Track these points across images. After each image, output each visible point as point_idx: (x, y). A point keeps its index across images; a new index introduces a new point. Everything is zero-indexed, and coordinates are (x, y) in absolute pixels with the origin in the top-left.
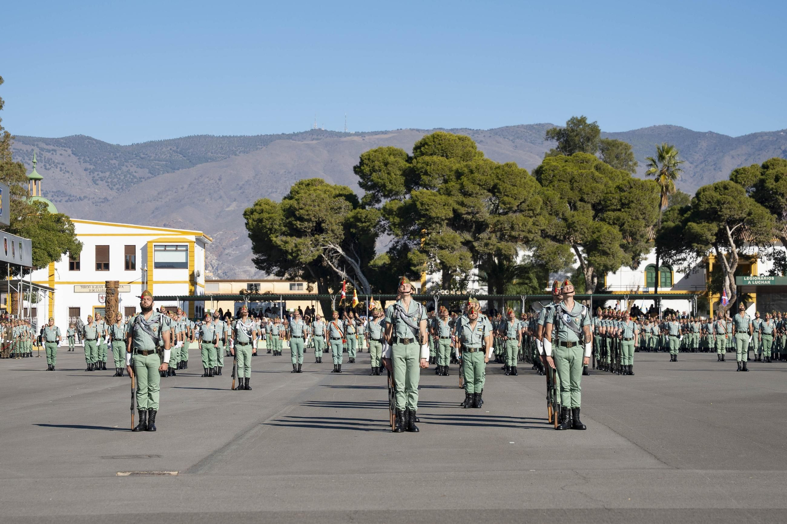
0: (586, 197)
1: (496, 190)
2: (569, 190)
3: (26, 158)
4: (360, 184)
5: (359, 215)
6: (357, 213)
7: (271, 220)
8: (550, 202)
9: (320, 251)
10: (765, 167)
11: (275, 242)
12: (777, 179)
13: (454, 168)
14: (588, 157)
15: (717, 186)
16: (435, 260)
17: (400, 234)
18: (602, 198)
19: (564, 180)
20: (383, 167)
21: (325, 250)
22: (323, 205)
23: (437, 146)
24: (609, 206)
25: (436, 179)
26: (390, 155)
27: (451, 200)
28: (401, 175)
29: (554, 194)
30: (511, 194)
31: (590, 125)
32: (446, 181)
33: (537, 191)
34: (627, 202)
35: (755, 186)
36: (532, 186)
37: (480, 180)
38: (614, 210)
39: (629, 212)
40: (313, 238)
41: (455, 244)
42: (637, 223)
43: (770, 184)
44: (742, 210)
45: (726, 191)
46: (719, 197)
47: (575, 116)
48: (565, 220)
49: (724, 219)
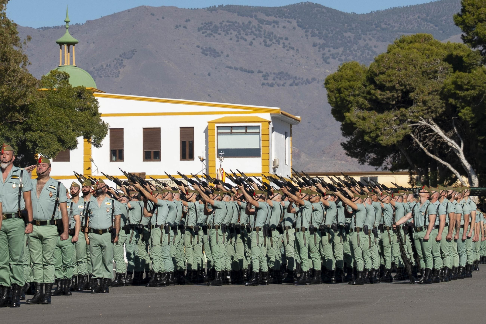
3: (242, 32)
9: (408, 130)
21: (415, 128)
22: (412, 68)
40: (398, 112)
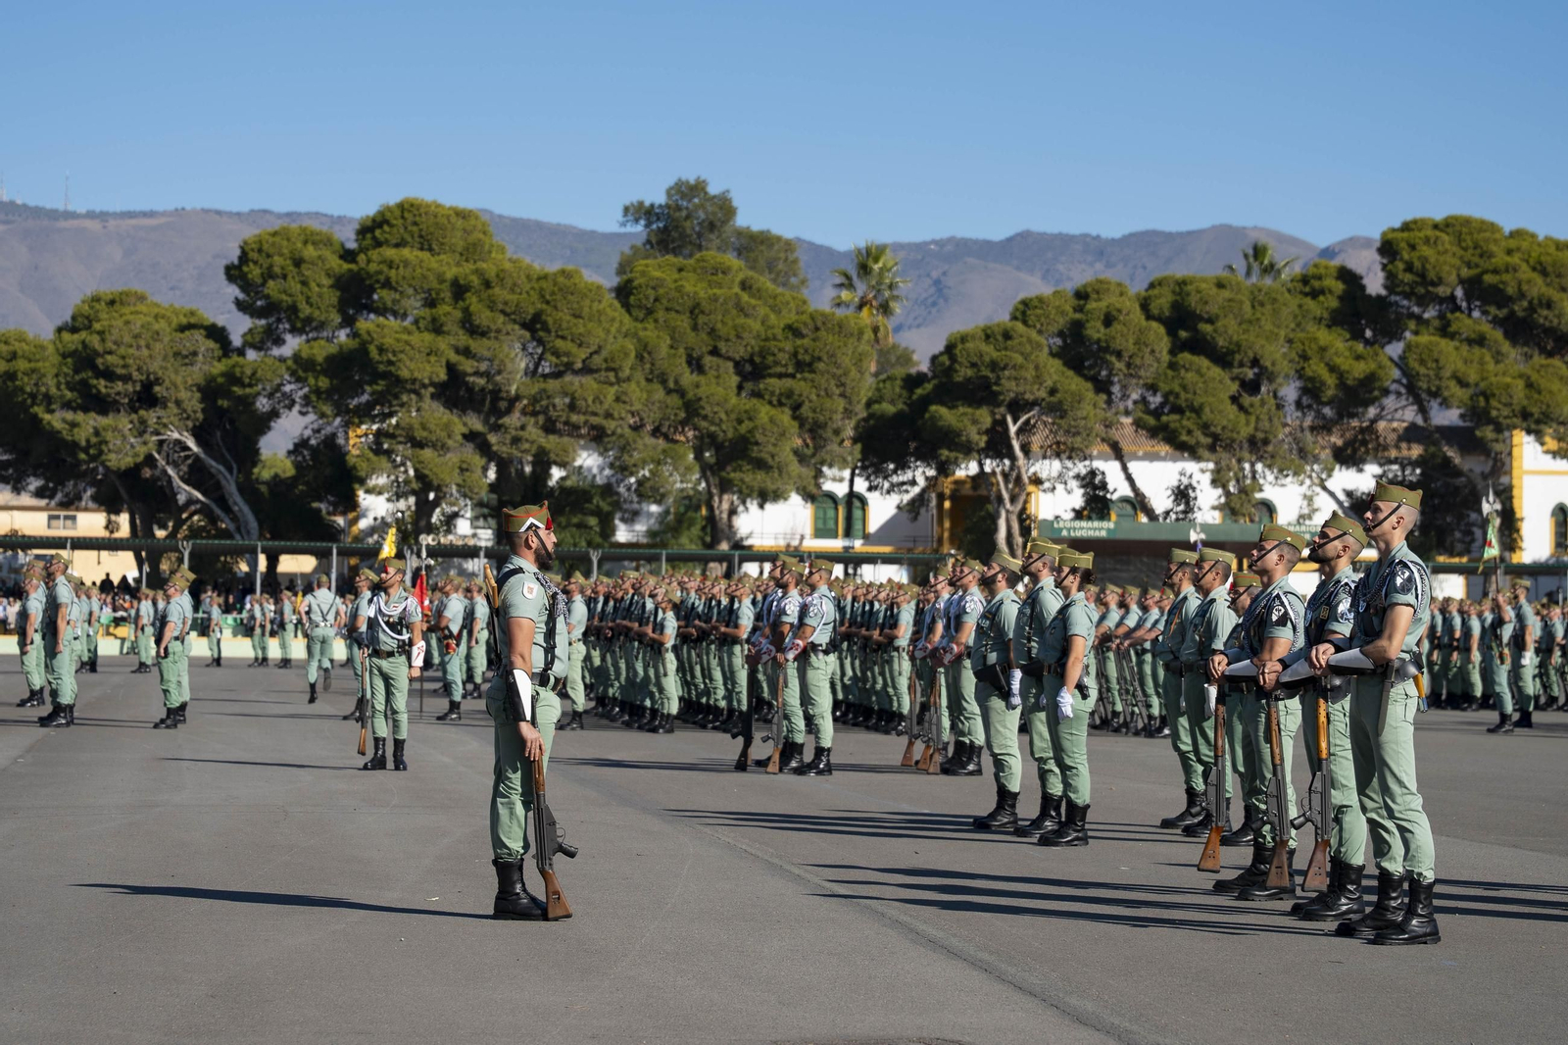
0: (723, 347)
1: (538, 326)
2: (689, 330)
4: (240, 305)
5: (238, 370)
6: (234, 366)
7: (34, 376)
8: (649, 353)
9: (151, 445)
10: (1082, 295)
11: (49, 423)
12: (1108, 320)
13: (449, 275)
14: (728, 263)
15: (989, 332)
16: (406, 472)
17: (329, 412)
18: (757, 349)
19: (678, 308)
20: (291, 268)
21: (161, 443)
22: (158, 346)
23: (410, 228)
24: (770, 368)
25: (409, 297)
26: (305, 243)
27: (443, 344)
28: (331, 286)
29: (658, 337)
30: (572, 334)
31: (714, 197)
32: (431, 303)
33: (624, 329)
34: (807, 358)
35: (1061, 334)
36: (613, 320)
37: (506, 303)
38: (780, 376)
39: (813, 381)
40: (134, 416)
41: (449, 436)
42: (828, 404)
43: (1095, 331)
44: (1041, 384)
45: (1009, 343)
46: (995, 355)
47: (684, 179)
48: (681, 392)
49: (1004, 401)
